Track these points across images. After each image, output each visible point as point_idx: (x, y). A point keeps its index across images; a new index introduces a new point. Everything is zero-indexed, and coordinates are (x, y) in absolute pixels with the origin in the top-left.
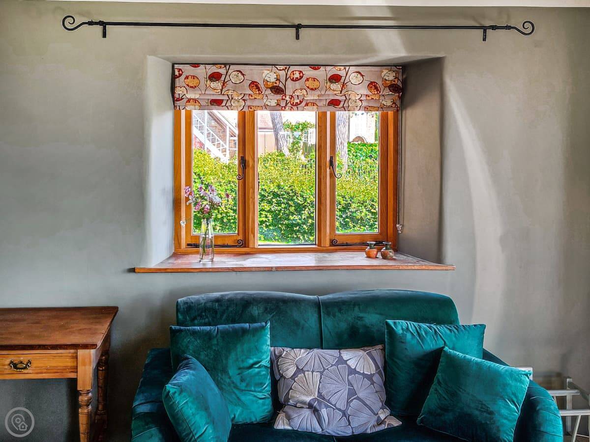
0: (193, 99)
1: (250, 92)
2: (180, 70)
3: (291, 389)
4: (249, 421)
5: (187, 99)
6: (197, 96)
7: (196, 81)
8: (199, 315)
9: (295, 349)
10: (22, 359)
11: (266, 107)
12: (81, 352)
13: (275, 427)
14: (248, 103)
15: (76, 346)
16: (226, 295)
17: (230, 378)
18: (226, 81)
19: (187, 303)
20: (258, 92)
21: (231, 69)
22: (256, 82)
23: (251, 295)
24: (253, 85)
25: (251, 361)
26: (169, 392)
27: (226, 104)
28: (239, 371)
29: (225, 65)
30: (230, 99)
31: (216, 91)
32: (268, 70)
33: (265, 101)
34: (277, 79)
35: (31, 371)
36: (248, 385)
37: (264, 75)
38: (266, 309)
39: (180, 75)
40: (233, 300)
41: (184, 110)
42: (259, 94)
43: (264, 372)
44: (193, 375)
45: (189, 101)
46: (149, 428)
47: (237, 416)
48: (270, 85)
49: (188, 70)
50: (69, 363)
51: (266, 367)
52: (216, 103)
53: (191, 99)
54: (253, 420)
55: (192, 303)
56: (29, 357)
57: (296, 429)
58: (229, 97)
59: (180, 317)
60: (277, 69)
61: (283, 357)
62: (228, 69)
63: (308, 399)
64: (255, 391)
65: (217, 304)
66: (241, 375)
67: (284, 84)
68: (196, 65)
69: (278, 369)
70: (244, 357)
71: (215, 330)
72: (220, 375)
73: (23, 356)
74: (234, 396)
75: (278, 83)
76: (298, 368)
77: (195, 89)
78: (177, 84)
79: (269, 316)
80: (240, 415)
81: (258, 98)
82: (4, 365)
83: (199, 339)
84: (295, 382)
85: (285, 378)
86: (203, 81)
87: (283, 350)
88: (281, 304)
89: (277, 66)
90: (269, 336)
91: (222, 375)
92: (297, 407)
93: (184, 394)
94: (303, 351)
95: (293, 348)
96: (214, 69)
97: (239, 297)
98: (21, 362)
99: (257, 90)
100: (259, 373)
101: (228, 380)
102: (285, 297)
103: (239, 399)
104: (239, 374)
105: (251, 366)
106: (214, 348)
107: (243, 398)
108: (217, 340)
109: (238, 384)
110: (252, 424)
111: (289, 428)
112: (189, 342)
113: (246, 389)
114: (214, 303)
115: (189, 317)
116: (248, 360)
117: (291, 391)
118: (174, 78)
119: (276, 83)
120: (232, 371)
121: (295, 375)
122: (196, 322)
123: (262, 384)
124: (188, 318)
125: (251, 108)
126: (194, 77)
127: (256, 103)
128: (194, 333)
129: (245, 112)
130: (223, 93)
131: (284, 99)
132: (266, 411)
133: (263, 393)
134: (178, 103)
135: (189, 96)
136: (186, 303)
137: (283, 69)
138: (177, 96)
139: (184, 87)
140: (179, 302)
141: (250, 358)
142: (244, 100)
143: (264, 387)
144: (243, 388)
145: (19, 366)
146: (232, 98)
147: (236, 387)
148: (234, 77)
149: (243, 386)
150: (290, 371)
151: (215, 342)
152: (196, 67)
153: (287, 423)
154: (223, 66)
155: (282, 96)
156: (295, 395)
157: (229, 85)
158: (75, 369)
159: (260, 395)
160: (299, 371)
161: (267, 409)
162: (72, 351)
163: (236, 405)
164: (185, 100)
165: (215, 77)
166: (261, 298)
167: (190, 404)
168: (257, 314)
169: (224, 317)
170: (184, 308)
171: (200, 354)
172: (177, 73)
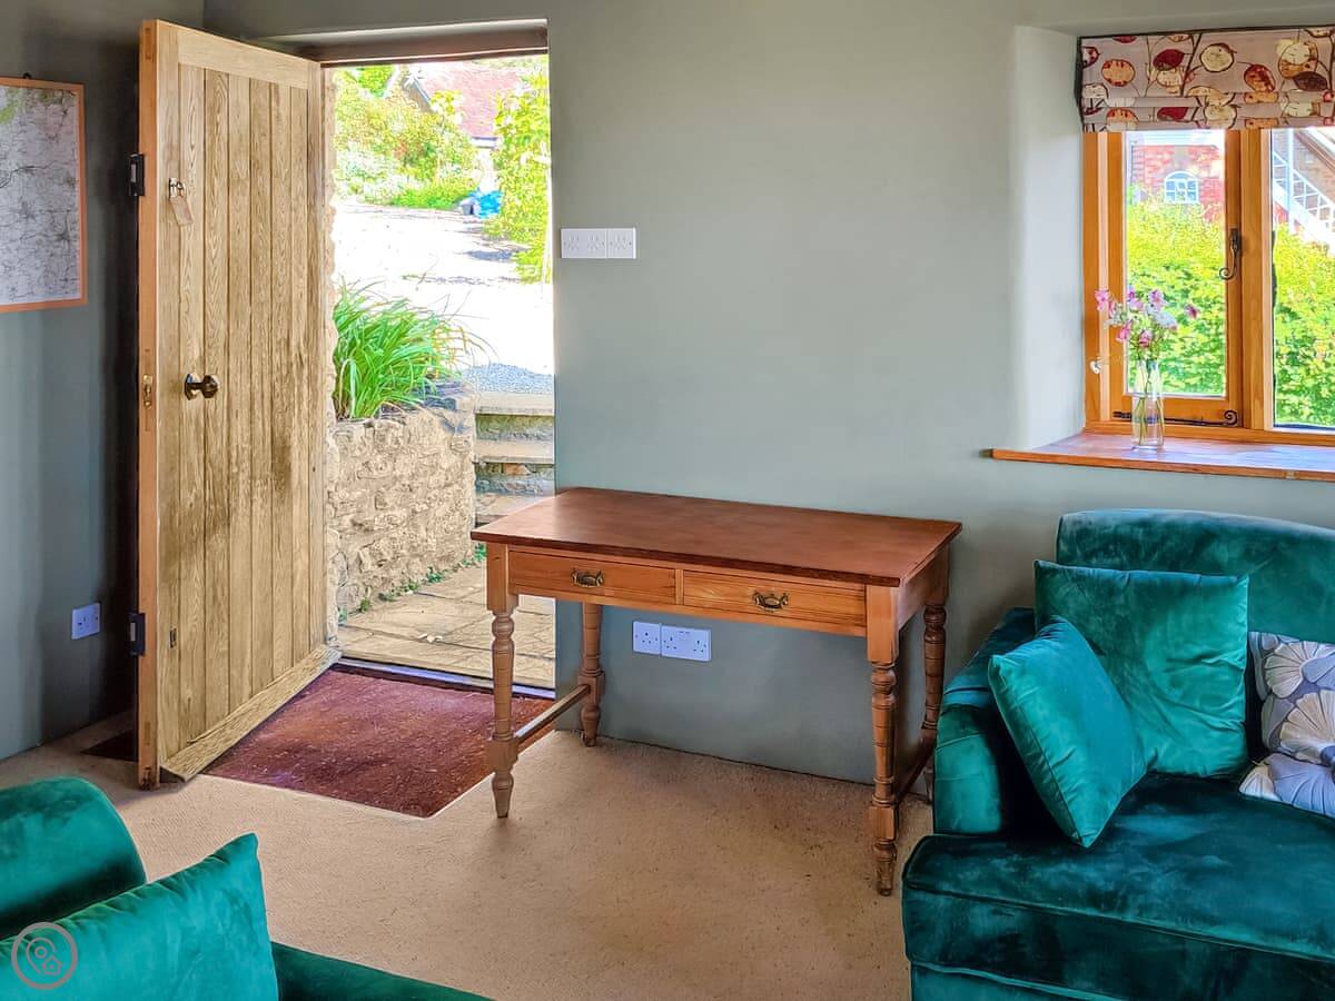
0: (1121, 109)
1: (1247, 89)
2: (1092, 49)
3: (1286, 720)
4: (1188, 770)
5: (1109, 110)
6: (1129, 103)
7: (1127, 71)
8: (1100, 549)
9: (1305, 642)
10: (773, 589)
11: (1285, 121)
12: (872, 590)
13: (1242, 789)
14: (1244, 112)
15: (864, 579)
16: (1165, 515)
17: (1148, 675)
18: (1192, 67)
19: (1080, 522)
20: (1264, 88)
21: (1204, 42)
22: (1261, 67)
23: (1218, 519)
24: (1253, 74)
25: (1197, 650)
26: (998, 668)
27: (1193, 117)
28: (1169, 665)
29: (1191, 33)
30: (1203, 104)
31: (1169, 89)
32: (1290, 38)
33: (1283, 106)
34: (1312, 58)
35: (788, 614)
36: (1184, 696)
37: (1279, 51)
38: (1247, 552)
39: (1094, 60)
40: (1178, 526)
41: (1105, 134)
42: (1269, 91)
43: (1226, 678)
44: (1057, 650)
45: (1112, 112)
46: (966, 734)
47: (1161, 755)
48: (1294, 70)
49: (1110, 49)
50: (853, 608)
51: (1234, 668)
52: (1172, 116)
53: (1117, 109)
54: (1199, 770)
55: (1090, 523)
56: (786, 588)
57: (1290, 803)
58: (1199, 102)
59: (1063, 547)
60: (1312, 35)
61: (1275, 655)
62: (1199, 41)
63: (1321, 746)
64: (1202, 711)
65: (1141, 530)
66: (1172, 673)
67: (1328, 67)
68: (1125, 38)
69: (1264, 676)
70: (1181, 640)
71: (1124, 577)
72: (1126, 666)
73: (777, 584)
74: (1155, 713)
75: (1313, 66)
76: (1305, 679)
77: (1127, 87)
78: (1087, 79)
79: (1254, 568)
80: (1168, 754)
81: (1265, 100)
82: (745, 597)
83: (1089, 589)
84: (1296, 706)
85: (1276, 696)
86: (1141, 70)
87: (1279, 640)
88: (1282, 544)
89: (1311, 30)
90: (1246, 607)
91: (1132, 668)
92: (1296, 759)
93: (1029, 677)
94: (1322, 646)
95: (1302, 640)
96: (1168, 44)
97: (1190, 521)
98: (772, 596)
99: (1263, 83)
100: (1212, 677)
101: (1142, 679)
102: (1298, 531)
103: (1165, 719)
104: (1168, 671)
105: (1198, 659)
106: (1118, 612)
107: (1173, 719)
108: (1126, 598)
109: (1166, 691)
110: (1194, 777)
111: (1273, 797)
112: (1067, 594)
113: (1183, 703)
114: (1136, 529)
115: (1081, 549)
116: (1190, 646)
117: (1285, 724)
118: (1081, 66)
119: (1308, 66)
120: (1153, 663)
121: (1298, 693)
122: (1094, 561)
123: (1219, 700)
124: (1079, 552)
125: (1251, 124)
126: (1122, 63)
127: (1262, 112)
128: (1080, 579)
129: (1239, 132)
130: (1185, 93)
131: (1329, 101)
132: (1230, 756)
133: (1221, 717)
134: (1089, 119)
135: (1112, 102)
136: (1075, 523)
137: (1325, 36)
138: (1086, 104)
139: (1102, 85)
140: (1064, 519)
141: (1194, 644)
142: (1234, 107)
143: (1227, 705)
144: (1176, 700)
145: (768, 601)
146: (1207, 104)
147: (1161, 696)
148: (1212, 58)
149: (1175, 695)
150: (1287, 684)
151: (1121, 600)
152: (1126, 42)
153: (1268, 784)
154: (1186, 36)
155: (1323, 93)
156: (1292, 733)
157: (1200, 76)
158: (862, 621)
159: (1216, 722)
160: (1308, 686)
161: (1229, 752)
162: (858, 586)
163: (1159, 731)
164: (1104, 112)
165: (1168, 60)
166: (1240, 528)
167: (1039, 700)
168: (1226, 560)
169: (1156, 556)
170: (1072, 533)
171: (1088, 620)
172: (1086, 57)
